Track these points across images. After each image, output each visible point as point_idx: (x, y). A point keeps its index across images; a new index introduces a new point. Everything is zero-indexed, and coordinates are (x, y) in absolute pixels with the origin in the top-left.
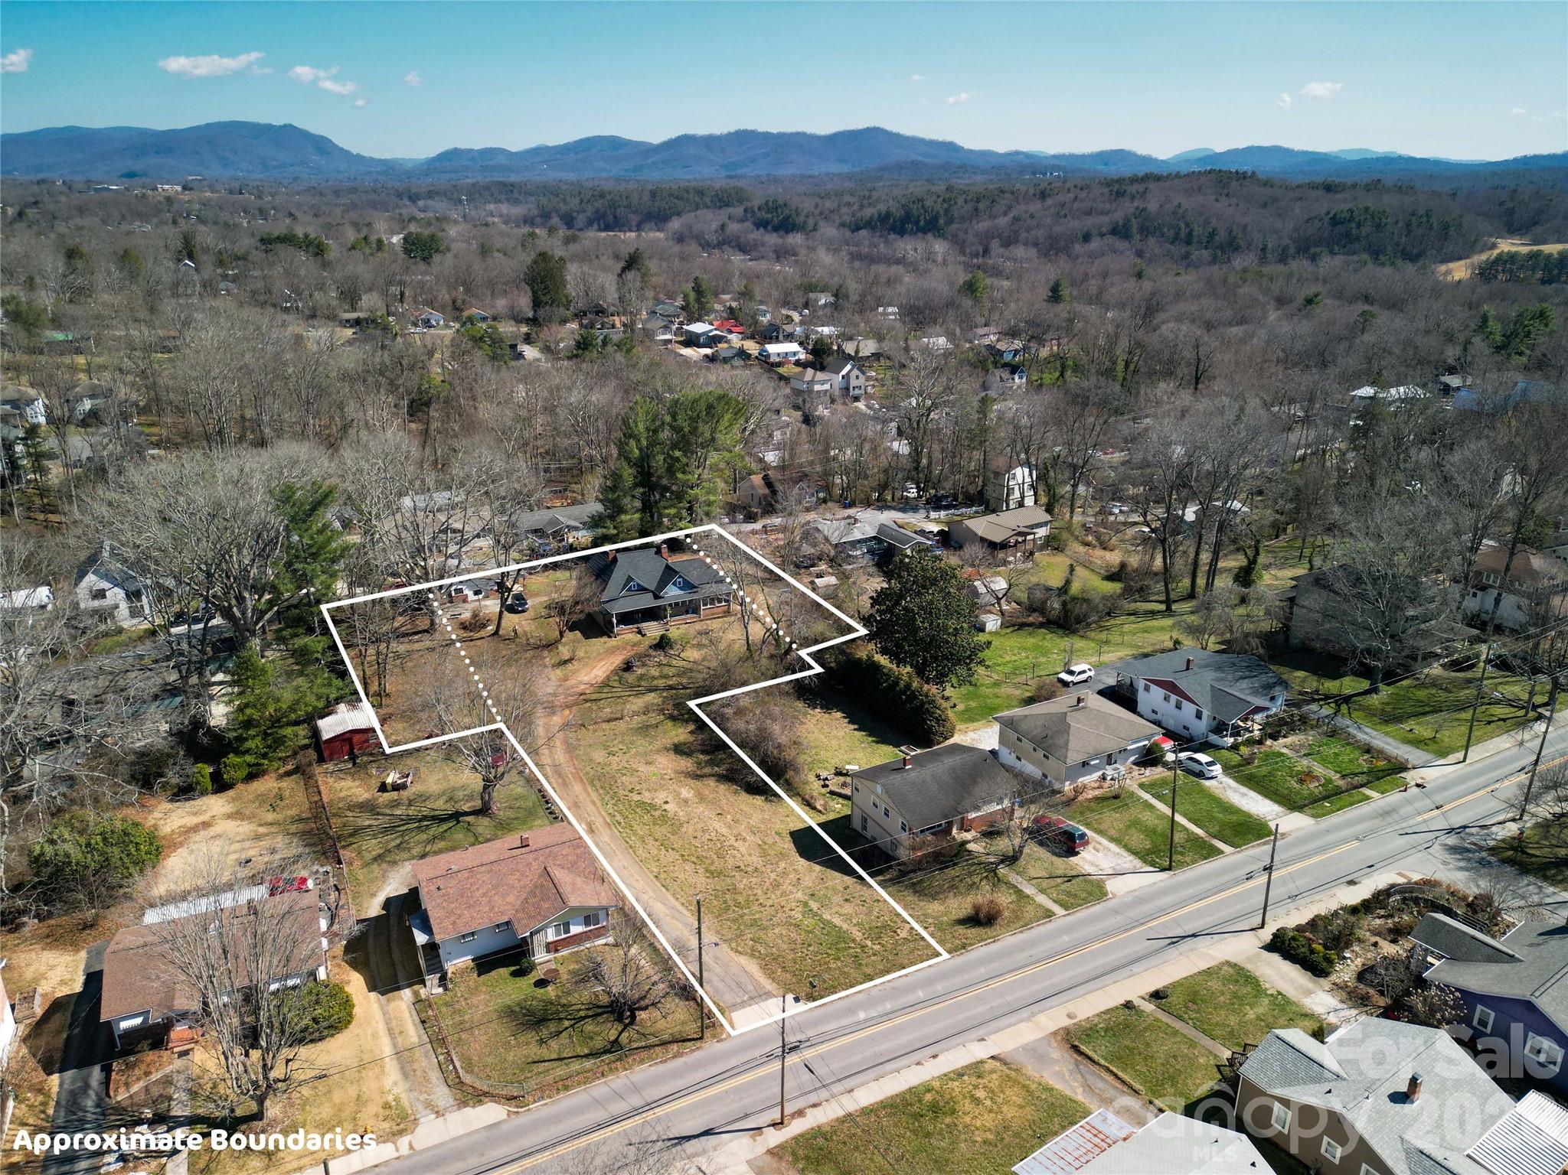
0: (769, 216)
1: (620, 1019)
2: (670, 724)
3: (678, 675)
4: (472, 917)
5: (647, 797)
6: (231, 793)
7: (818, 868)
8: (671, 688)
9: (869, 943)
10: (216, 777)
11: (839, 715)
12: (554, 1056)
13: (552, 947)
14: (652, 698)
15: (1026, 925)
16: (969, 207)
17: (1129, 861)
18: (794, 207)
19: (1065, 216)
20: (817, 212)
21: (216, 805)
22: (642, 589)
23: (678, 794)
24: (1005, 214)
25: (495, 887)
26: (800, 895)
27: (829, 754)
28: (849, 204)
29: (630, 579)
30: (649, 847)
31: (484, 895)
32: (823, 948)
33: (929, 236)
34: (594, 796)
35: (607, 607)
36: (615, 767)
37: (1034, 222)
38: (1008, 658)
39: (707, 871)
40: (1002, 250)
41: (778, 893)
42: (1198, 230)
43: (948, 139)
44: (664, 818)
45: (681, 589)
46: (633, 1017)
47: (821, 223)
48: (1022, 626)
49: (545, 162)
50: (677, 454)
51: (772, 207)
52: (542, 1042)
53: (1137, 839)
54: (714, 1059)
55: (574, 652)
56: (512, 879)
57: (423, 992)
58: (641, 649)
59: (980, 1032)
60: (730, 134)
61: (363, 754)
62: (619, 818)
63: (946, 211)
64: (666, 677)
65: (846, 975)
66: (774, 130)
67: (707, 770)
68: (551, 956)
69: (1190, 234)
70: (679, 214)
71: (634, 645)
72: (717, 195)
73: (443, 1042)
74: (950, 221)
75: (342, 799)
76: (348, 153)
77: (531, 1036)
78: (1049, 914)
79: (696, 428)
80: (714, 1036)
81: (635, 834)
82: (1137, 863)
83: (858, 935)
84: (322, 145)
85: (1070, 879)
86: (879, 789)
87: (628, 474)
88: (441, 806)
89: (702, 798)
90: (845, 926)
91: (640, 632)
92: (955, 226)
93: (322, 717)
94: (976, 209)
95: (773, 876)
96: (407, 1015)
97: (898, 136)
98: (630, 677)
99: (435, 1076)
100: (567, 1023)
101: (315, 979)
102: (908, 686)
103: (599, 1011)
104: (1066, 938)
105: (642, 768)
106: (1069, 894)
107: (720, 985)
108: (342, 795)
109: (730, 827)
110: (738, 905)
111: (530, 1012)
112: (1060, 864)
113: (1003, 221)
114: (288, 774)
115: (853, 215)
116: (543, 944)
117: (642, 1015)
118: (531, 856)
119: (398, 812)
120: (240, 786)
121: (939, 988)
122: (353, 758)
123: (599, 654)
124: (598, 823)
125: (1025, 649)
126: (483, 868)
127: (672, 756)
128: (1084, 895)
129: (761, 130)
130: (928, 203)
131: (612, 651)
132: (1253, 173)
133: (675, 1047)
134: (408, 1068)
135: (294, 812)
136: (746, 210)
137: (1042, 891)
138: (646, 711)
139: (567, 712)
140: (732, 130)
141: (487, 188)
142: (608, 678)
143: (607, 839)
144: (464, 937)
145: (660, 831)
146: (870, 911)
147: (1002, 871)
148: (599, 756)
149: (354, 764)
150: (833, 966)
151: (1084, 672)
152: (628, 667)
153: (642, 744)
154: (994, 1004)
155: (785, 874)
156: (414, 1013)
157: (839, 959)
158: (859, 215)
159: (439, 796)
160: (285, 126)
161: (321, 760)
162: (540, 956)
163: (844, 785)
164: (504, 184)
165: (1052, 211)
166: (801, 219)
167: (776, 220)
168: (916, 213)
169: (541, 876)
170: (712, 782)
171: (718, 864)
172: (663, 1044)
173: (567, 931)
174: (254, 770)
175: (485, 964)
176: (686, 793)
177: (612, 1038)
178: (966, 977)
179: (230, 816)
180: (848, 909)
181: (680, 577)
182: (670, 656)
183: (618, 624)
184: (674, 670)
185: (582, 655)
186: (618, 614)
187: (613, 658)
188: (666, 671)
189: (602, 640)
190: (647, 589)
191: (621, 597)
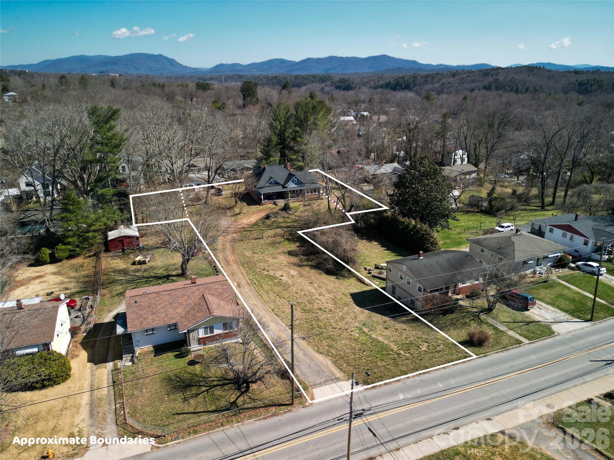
0: (341, 84)
1: (239, 388)
2: (287, 242)
3: (293, 222)
4: (153, 320)
5: (272, 273)
6: (59, 264)
7: (367, 311)
8: (288, 227)
9: (402, 352)
10: (52, 256)
11: (376, 243)
12: (192, 410)
13: (201, 341)
14: (279, 231)
15: (505, 348)
16: (423, 80)
17: (562, 315)
18: (351, 81)
19: (463, 83)
20: (360, 83)
21: (49, 268)
22: (277, 183)
23: (289, 273)
24: (438, 82)
25: (170, 304)
26: (357, 324)
27: (370, 260)
28: (373, 80)
29: (271, 178)
30: (270, 296)
31: (163, 307)
32: (373, 353)
33: (406, 91)
34: (243, 271)
35: (260, 190)
36: (256, 259)
37: (451, 85)
38: (463, 224)
39: (302, 309)
40: (436, 96)
41: (344, 322)
42: (520, 87)
43: (413, 59)
44: (280, 283)
45: (296, 184)
46: (248, 388)
47: (362, 87)
48: (468, 212)
49: (255, 68)
50: (297, 129)
51: (343, 81)
52: (185, 399)
53: (564, 303)
54: (300, 419)
55: (241, 209)
56: (182, 300)
57: (119, 364)
58: (275, 211)
59: (487, 414)
60: (326, 58)
61: (128, 249)
62: (255, 281)
63: (413, 81)
64: (287, 222)
65: (389, 370)
66: (344, 56)
67: (305, 263)
68: (201, 347)
69: (518, 89)
70: (305, 85)
71: (272, 209)
72: (321, 78)
73: (121, 396)
74: (415, 86)
75: (111, 268)
76: (182, 65)
77: (179, 396)
78: (519, 342)
79: (307, 117)
80: (301, 403)
81: (263, 290)
82: (568, 317)
83: (395, 348)
84: (172, 62)
85: (528, 323)
86: (404, 268)
87: (275, 139)
88: (161, 272)
89: (301, 275)
90: (386, 342)
91: (275, 204)
92: (417, 87)
93: (110, 231)
94: (426, 81)
95: (340, 314)
96: (105, 377)
97: (393, 58)
98: (268, 222)
99: (111, 417)
100: (204, 389)
101: (49, 349)
102: (415, 227)
103: (226, 382)
104: (533, 357)
105: (271, 260)
106: (528, 331)
107: (306, 371)
108: (112, 266)
109: (316, 289)
110: (320, 327)
111: (182, 380)
112: (519, 315)
113: (437, 85)
114: (90, 257)
115: (375, 84)
116: (196, 339)
117: (253, 386)
118: (196, 288)
119: (138, 274)
120: (65, 261)
121: (452, 382)
122: (123, 251)
123: (254, 212)
124: (243, 282)
125: (472, 221)
126: (165, 293)
127: (287, 256)
128: (539, 332)
129: (339, 56)
130: (406, 79)
131: (260, 211)
132: (543, 67)
133: (273, 409)
134: (95, 411)
135: (87, 272)
136: (332, 83)
137: (511, 329)
138: (275, 236)
139: (234, 235)
140: (328, 56)
141: (232, 77)
142: (257, 222)
143: (247, 290)
144: (147, 331)
145: (277, 289)
146: (401, 334)
147: (483, 317)
148: (248, 254)
149: (124, 253)
150: (380, 364)
151: (509, 226)
152: (268, 217)
153: (271, 250)
154: (493, 395)
155: (347, 313)
156: (111, 376)
157: (383, 360)
158: (377, 83)
159: (162, 268)
160: (159, 55)
161: (107, 250)
162: (194, 347)
163: (380, 273)
164: (239, 75)
165: (458, 81)
166: (354, 85)
167: (344, 86)
168: (401, 83)
169: (200, 299)
170: (307, 269)
171: (309, 307)
172: (267, 406)
173: (212, 332)
174: (72, 253)
175: (159, 350)
176: (292, 272)
177: (232, 400)
178: (470, 376)
179: (54, 274)
180: (387, 333)
181: (296, 178)
182: (289, 214)
183: (264, 199)
184: (291, 220)
185: (245, 212)
186: (264, 194)
187: (260, 214)
188: (286, 220)
189: (256, 206)
190: (279, 184)
191: (266, 187)
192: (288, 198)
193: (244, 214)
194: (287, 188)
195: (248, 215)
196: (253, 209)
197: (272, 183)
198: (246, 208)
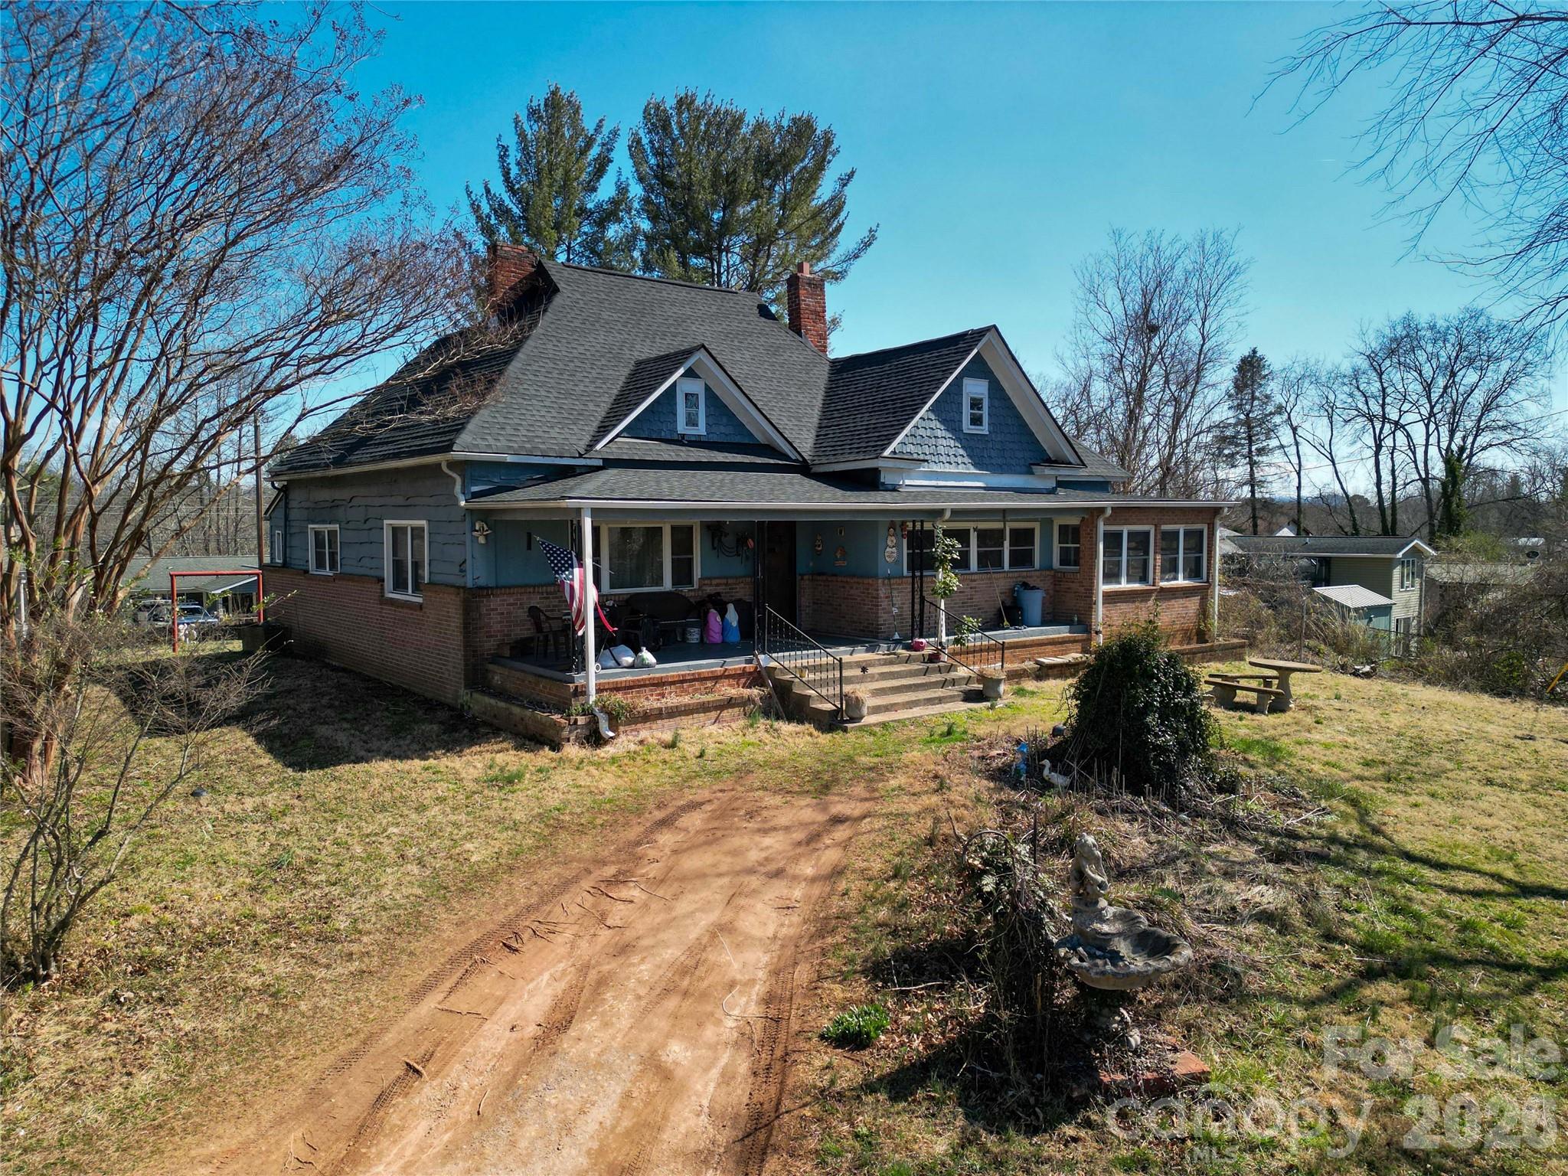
45: (979, 452)
91: (786, 704)
181: (980, 367)
190: (769, 450)
191: (609, 463)
192: (928, 627)
193: (159, 964)
194: (894, 489)
195: (272, 993)
196: (421, 809)
197: (682, 427)
198: (249, 803)
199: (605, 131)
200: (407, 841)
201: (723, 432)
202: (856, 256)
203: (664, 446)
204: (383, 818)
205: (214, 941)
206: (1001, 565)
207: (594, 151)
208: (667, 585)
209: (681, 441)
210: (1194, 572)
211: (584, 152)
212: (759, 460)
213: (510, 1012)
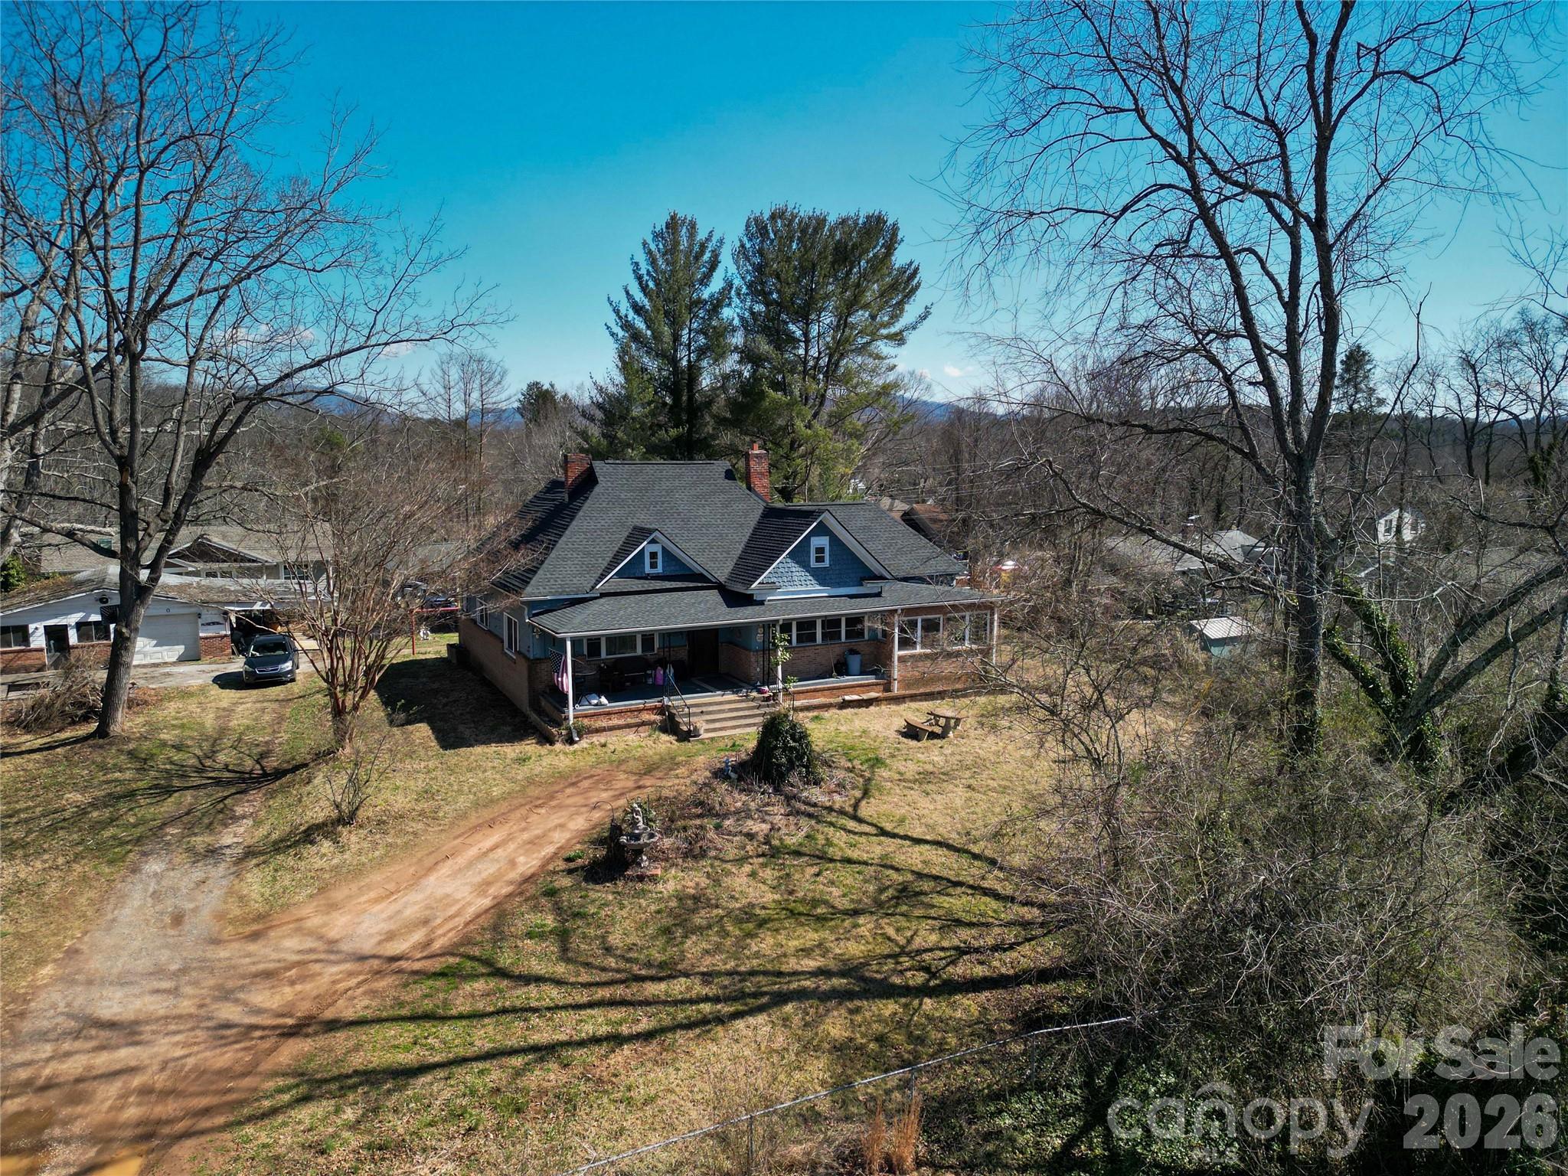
22: (683, 573)
29: (638, 535)
35: (548, 622)
45: (821, 577)
58: (679, 784)
71: (649, 769)
91: (669, 725)
98: (620, 913)
152: (613, 858)
181: (822, 530)
182: (815, 814)
183: (582, 690)
184: (847, 877)
185: (401, 802)
186: (589, 647)
187: (543, 821)
188: (806, 880)
189: (511, 750)
190: (701, 577)
191: (603, 595)
192: (771, 679)
193: (384, 822)
194: (761, 603)
195: (415, 834)
196: (485, 771)
197: (648, 570)
198: (423, 764)
199: (714, 239)
200: (474, 785)
201: (672, 570)
202: (914, 328)
203: (637, 581)
204: (469, 775)
205: (401, 817)
206: (840, 638)
207: (707, 256)
208: (639, 651)
209: (647, 577)
210: (977, 638)
211: (697, 257)
212: (691, 585)
213: (481, 845)
